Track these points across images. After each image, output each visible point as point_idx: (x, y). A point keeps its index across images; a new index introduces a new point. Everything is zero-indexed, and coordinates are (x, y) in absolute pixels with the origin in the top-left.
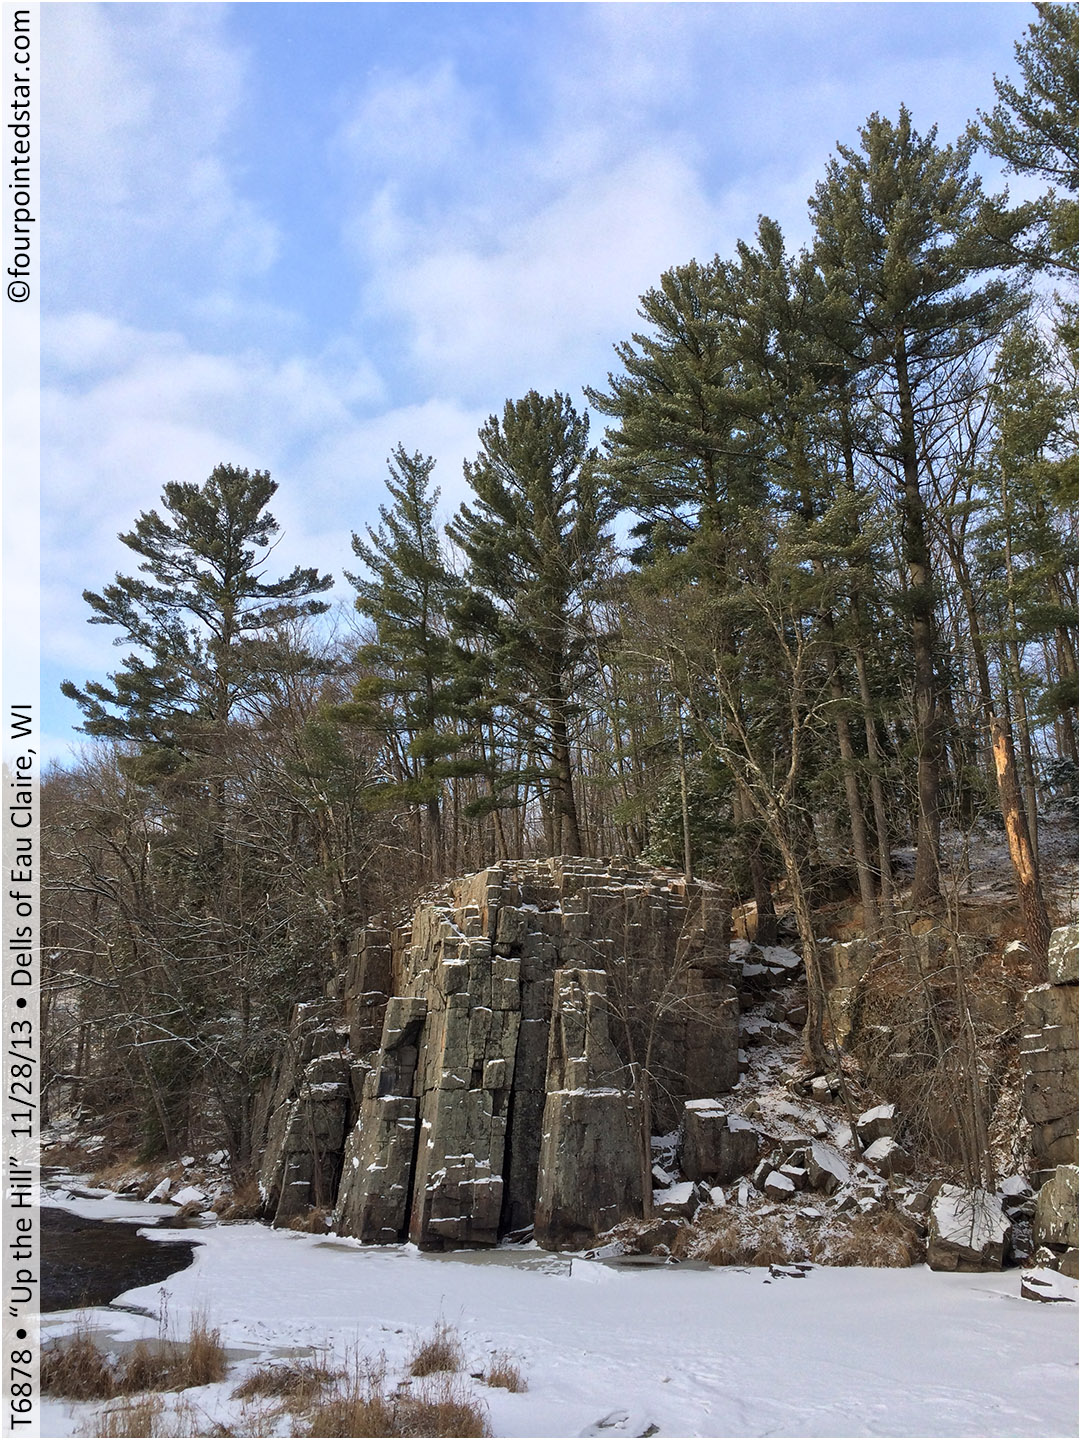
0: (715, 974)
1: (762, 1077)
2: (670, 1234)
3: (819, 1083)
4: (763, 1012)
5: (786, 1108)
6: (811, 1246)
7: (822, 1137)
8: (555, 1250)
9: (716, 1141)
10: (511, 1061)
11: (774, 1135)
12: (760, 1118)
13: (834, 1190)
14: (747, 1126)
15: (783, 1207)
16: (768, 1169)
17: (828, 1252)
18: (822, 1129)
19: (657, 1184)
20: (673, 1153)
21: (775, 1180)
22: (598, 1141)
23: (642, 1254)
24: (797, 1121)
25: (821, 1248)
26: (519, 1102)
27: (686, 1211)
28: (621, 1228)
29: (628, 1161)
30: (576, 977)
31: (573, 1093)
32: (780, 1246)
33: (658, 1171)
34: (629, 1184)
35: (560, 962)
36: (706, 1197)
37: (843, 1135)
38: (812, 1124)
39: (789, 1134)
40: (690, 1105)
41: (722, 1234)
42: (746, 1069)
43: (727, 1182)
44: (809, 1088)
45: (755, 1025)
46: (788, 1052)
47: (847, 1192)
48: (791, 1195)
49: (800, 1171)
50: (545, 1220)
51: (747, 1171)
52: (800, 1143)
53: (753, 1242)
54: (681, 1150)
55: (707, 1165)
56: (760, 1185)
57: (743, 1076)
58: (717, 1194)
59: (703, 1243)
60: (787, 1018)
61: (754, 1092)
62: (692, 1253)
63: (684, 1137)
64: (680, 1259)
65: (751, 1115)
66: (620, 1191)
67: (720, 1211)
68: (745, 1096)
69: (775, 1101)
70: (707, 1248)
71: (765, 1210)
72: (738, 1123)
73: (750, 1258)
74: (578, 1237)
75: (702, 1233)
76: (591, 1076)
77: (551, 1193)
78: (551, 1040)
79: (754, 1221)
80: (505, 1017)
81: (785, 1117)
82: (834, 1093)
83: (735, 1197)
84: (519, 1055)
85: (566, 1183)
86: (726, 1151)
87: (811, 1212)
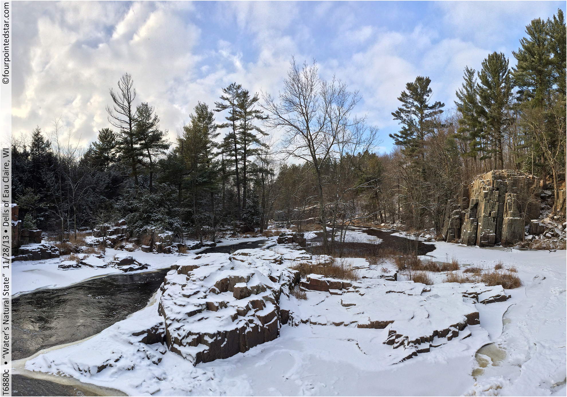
0: (537, 196)
1: (544, 216)
2: (528, 244)
3: (555, 217)
4: (544, 203)
5: (549, 221)
6: (555, 247)
7: (556, 227)
8: (506, 247)
9: (537, 228)
10: (497, 211)
11: (547, 227)
12: (545, 223)
13: (559, 236)
14: (542, 225)
15: (549, 239)
16: (546, 233)
17: (559, 247)
18: (556, 226)
19: (526, 235)
20: (528, 230)
21: (547, 235)
22: (515, 227)
23: (523, 248)
24: (551, 224)
25: (557, 247)
26: (498, 220)
27: (531, 240)
28: (519, 243)
29: (520, 231)
30: (510, 195)
31: (510, 218)
32: (550, 246)
33: (526, 233)
34: (520, 235)
35: (507, 192)
36: (535, 238)
37: (560, 227)
38: (554, 225)
39: (550, 226)
40: (532, 221)
41: (538, 244)
42: (541, 214)
43: (538, 235)
44: (553, 218)
45: (543, 206)
46: (549, 211)
47: (561, 237)
48: (551, 237)
49: (552, 233)
50: (504, 242)
51: (542, 233)
52: (552, 228)
53: (545, 246)
54: (529, 229)
55: (534, 232)
56: (545, 236)
57: (541, 216)
58: (537, 237)
59: (535, 246)
60: (549, 205)
61: (543, 219)
62: (533, 248)
63: (530, 227)
64: (531, 249)
65: (543, 223)
66: (518, 236)
67: (537, 240)
68: (541, 219)
69: (547, 220)
70: (536, 247)
71: (546, 240)
72: (541, 225)
73: (544, 249)
74: (510, 245)
75: (534, 244)
76: (514, 215)
77: (505, 237)
78: (505, 208)
79: (544, 242)
80: (496, 203)
81: (549, 223)
82: (558, 219)
83: (540, 238)
84: (498, 210)
85: (508, 235)
86: (538, 229)
87: (555, 240)
